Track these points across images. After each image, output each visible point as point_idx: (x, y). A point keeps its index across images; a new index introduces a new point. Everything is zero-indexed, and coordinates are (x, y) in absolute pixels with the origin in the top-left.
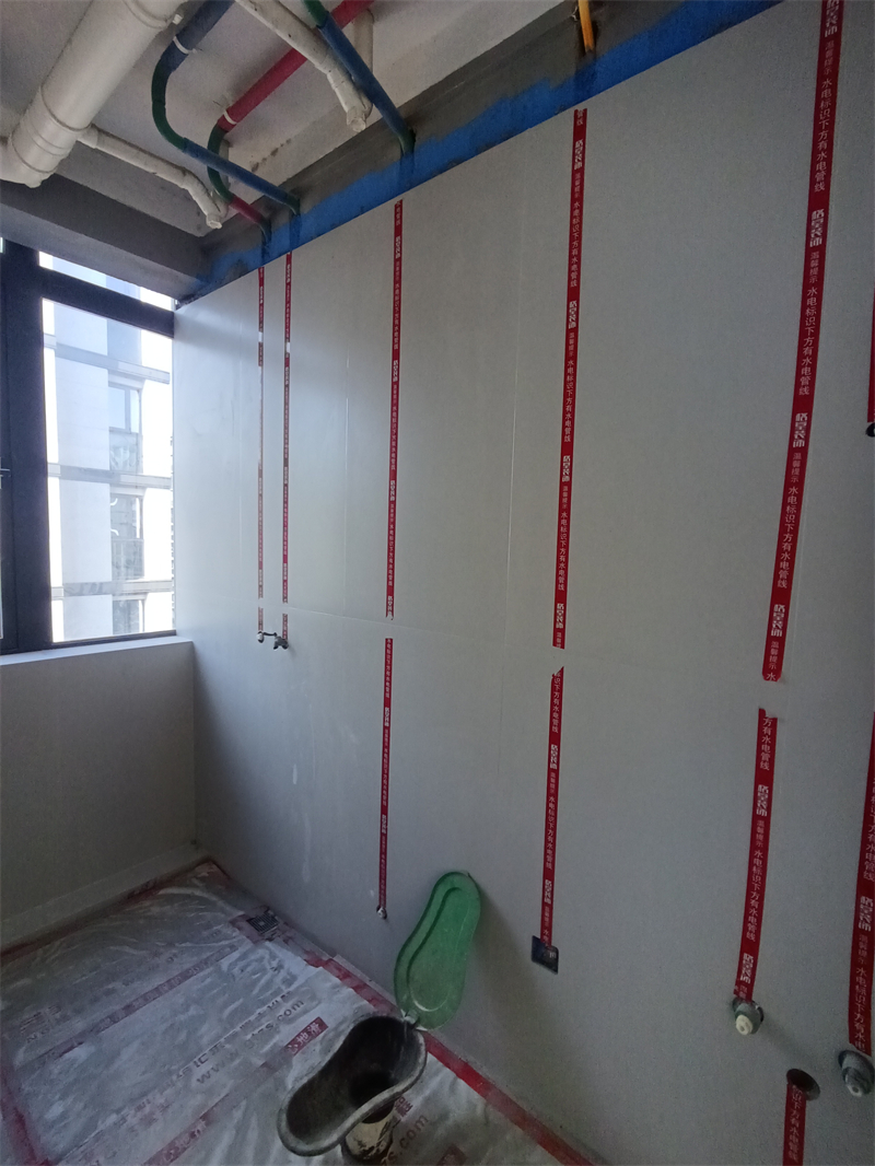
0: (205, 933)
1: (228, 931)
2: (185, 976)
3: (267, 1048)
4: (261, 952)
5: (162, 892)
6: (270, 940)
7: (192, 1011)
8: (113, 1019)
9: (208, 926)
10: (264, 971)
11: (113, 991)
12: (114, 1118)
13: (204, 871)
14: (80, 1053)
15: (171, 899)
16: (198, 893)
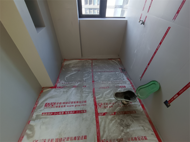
0: (115, 68)
1: (118, 69)
2: (112, 71)
3: (117, 85)
4: (121, 74)
5: (112, 60)
6: (123, 73)
7: (111, 76)
8: (103, 72)
9: (116, 67)
10: (121, 76)
11: (104, 69)
12: (100, 81)
13: (118, 60)
14: (99, 73)
15: (113, 61)
16: (117, 62)
